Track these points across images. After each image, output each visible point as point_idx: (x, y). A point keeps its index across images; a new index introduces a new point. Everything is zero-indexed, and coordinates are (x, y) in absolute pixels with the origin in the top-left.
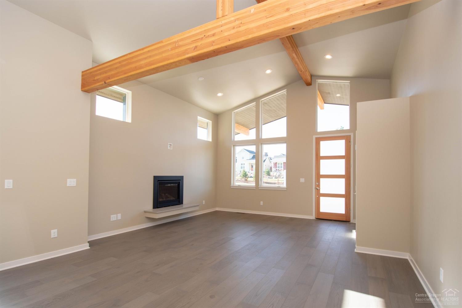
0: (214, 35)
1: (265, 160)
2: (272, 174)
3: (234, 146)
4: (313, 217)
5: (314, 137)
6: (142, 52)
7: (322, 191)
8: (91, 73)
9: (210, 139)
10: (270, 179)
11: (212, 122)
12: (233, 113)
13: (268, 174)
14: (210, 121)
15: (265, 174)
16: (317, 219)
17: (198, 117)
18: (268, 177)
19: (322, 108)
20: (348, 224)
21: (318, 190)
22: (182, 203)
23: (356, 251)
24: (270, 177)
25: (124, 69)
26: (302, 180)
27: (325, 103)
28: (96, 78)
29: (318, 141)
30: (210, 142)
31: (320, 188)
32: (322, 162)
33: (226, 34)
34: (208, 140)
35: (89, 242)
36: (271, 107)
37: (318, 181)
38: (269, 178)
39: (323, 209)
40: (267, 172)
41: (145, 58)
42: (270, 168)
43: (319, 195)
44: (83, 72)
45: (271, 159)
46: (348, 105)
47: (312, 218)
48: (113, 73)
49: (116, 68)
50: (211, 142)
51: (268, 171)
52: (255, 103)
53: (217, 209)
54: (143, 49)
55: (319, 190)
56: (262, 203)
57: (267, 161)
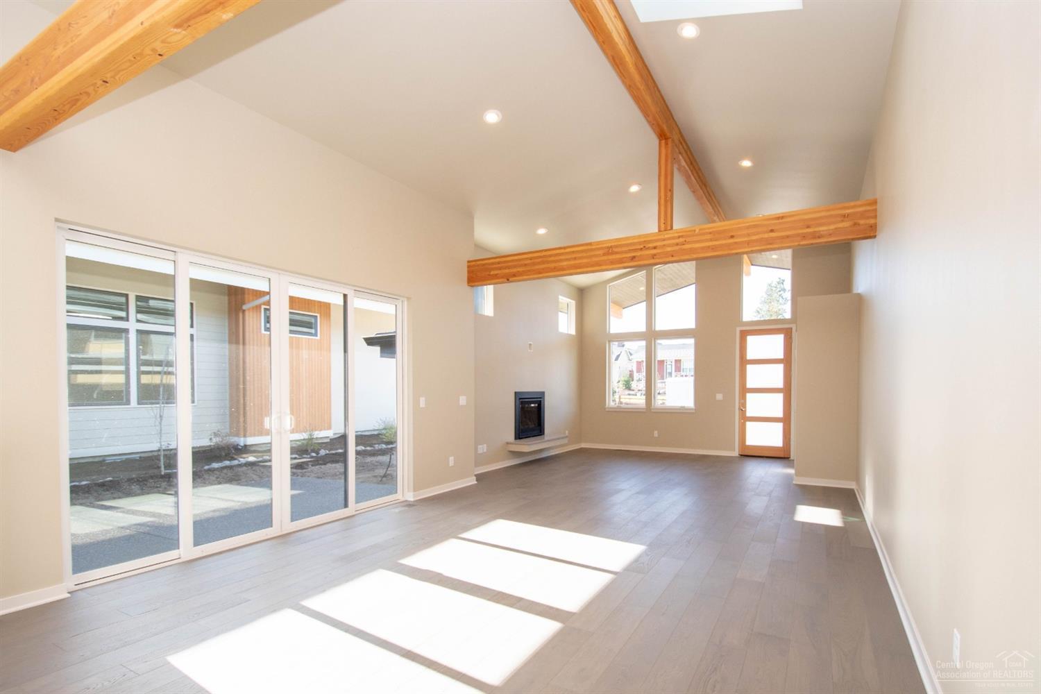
0: (655, 248)
1: (618, 356)
2: (635, 386)
3: (609, 341)
4: (736, 453)
5: (738, 329)
6: (562, 251)
7: (749, 414)
8: (484, 265)
9: (573, 331)
10: (631, 397)
11: (576, 303)
12: (608, 286)
13: (628, 386)
14: (572, 301)
15: (621, 386)
16: (741, 455)
17: (560, 297)
18: (627, 392)
19: (749, 274)
20: (786, 461)
21: (743, 411)
22: (544, 434)
23: (794, 482)
24: (631, 392)
25: (537, 267)
26: (719, 397)
27: (752, 265)
28: (492, 273)
29: (744, 335)
30: (571, 335)
31: (747, 408)
32: (749, 368)
33: (669, 249)
34: (569, 333)
35: (476, 475)
36: (665, 275)
37: (743, 398)
38: (629, 394)
39: (750, 441)
40: (625, 381)
41: (567, 260)
42: (629, 373)
43: (745, 419)
44: (469, 262)
45: (631, 354)
46: (789, 269)
47: (734, 455)
48: (520, 269)
49: (526, 265)
50: (573, 335)
51: (626, 379)
52: (645, 271)
53: (584, 445)
54: (565, 248)
55: (745, 411)
56: (656, 434)
57: (623, 357)
